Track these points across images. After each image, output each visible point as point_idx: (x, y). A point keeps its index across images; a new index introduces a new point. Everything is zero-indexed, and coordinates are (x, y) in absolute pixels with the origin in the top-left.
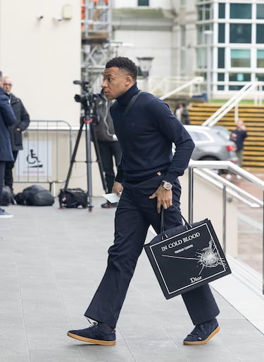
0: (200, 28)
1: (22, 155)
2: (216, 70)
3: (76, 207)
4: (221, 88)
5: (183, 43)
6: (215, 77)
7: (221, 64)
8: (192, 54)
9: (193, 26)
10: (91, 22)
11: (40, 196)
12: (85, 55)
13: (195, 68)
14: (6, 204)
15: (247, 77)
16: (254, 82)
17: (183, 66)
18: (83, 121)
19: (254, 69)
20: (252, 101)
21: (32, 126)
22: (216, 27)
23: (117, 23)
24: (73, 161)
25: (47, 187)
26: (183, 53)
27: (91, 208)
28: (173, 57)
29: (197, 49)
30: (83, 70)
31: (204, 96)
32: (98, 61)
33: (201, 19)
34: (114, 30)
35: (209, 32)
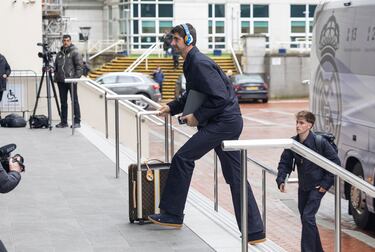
0: (121, 8)
1: (5, 93)
2: (133, 35)
3: (41, 127)
4: (136, 47)
5: (110, 17)
6: (132, 39)
7: (136, 31)
8: (116, 25)
9: (117, 6)
10: (48, 4)
11: (17, 121)
12: (45, 27)
13: (118, 34)
15: (153, 39)
16: (158, 43)
17: (110, 33)
18: (44, 70)
20: (157, 55)
21: (12, 74)
22: (132, 6)
23: (66, 5)
24: (38, 97)
25: (21, 115)
26: (110, 24)
27: (51, 128)
28: (104, 27)
29: (120, 22)
30: (44, 36)
31: (125, 52)
32: (54, 30)
33: (122, 1)
34: (64, 9)
35: (127, 10)
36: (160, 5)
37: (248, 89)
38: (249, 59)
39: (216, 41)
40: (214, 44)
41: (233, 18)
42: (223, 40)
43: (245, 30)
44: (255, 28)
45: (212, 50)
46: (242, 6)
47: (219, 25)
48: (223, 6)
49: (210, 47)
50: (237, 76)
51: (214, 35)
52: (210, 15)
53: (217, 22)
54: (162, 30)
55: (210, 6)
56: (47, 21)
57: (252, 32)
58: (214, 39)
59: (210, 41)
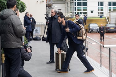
0: (71, 3)
1: (34, 30)
2: (74, 12)
5: (67, 6)
6: (74, 13)
7: (75, 10)
8: (69, 8)
9: (69, 3)
10: (48, 2)
11: (38, 38)
12: (47, 9)
13: (70, 11)
14: (31, 40)
15: (81, 13)
16: (82, 14)
17: (67, 11)
18: (47, 23)
19: (82, 11)
20: (82, 18)
21: (36, 24)
22: (74, 3)
23: (53, 2)
25: (39, 36)
26: (67, 8)
28: (65, 9)
29: (70, 7)
30: (47, 12)
31: (72, 17)
32: (50, 10)
33: (71, 1)
34: (53, 4)
35: (73, 4)
36: (83, 2)
37: (111, 28)
38: (111, 19)
39: (101, 13)
40: (100, 14)
41: (106, 6)
42: (103, 13)
43: (110, 10)
44: (113, 9)
45: (99, 16)
46: (109, 2)
47: (102, 8)
48: (103, 2)
49: (99, 15)
50: (107, 25)
51: (100, 11)
52: (99, 5)
53: (101, 7)
54: (83, 10)
55: (99, 3)
56: (47, 8)
57: (112, 10)
58: (100, 13)
59: (99, 13)
